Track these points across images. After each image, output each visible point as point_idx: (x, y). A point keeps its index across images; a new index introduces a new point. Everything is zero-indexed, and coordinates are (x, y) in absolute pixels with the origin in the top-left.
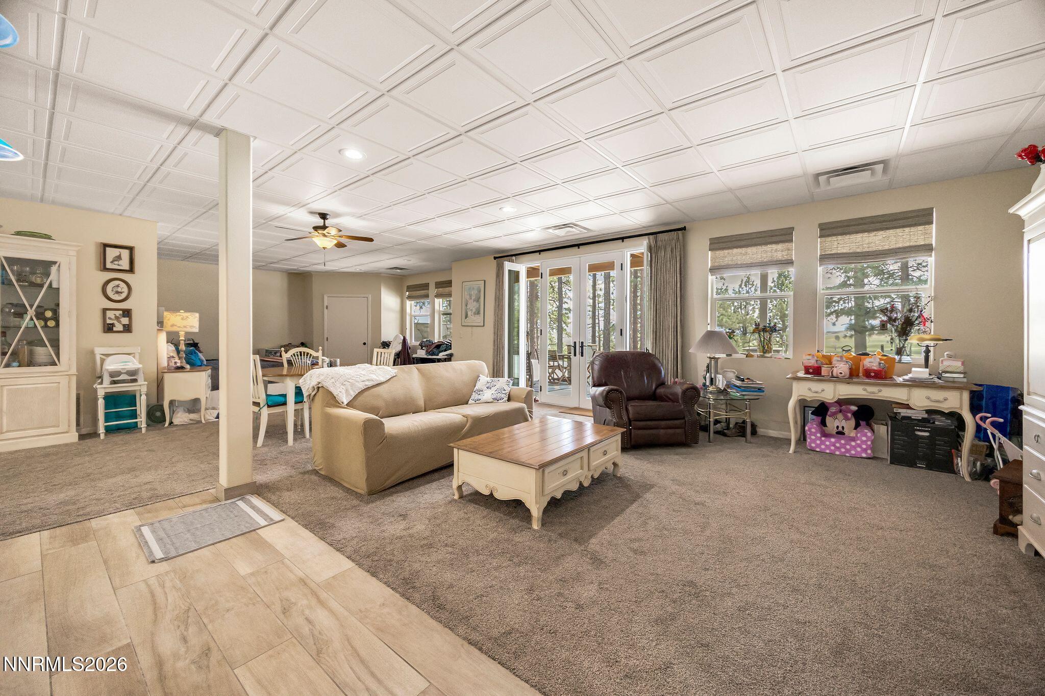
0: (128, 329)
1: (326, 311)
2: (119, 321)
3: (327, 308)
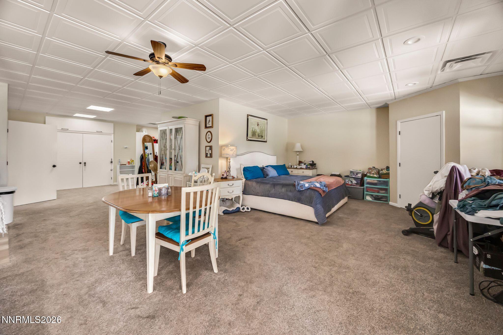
0: (211, 156)
1: (399, 136)
2: (209, 152)
3: (400, 134)
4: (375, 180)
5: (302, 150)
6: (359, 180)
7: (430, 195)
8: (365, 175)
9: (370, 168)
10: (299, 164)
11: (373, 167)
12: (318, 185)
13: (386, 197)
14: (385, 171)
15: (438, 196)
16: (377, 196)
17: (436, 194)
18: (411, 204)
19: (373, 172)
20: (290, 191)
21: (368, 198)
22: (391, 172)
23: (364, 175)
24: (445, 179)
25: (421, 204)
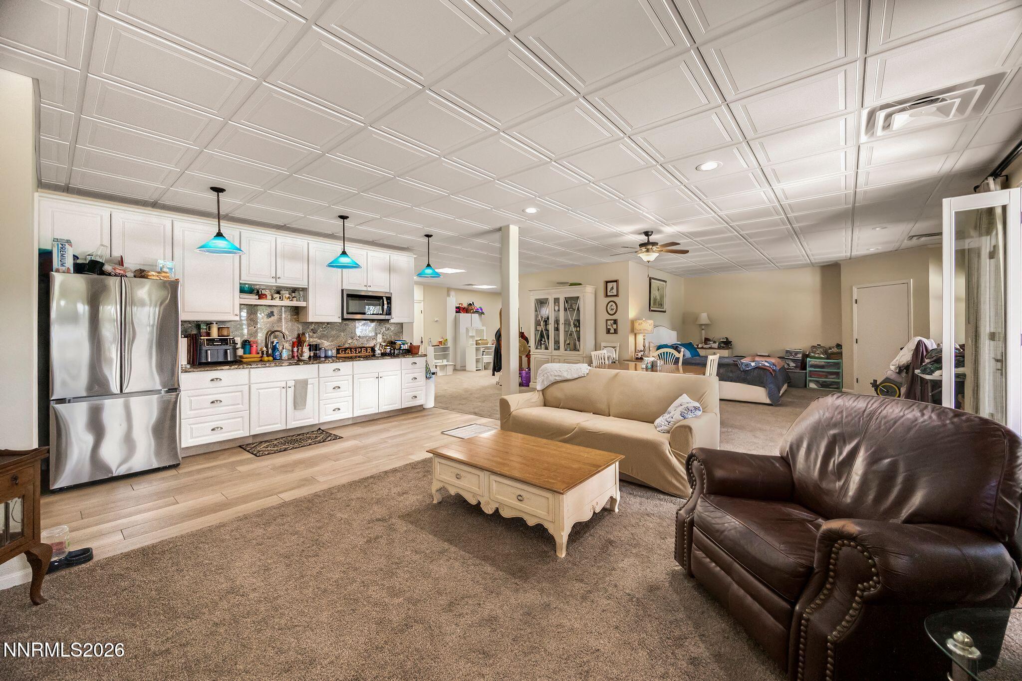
0: (616, 332)
1: (855, 306)
2: (613, 327)
3: (856, 303)
4: (821, 362)
5: (709, 323)
6: (799, 362)
7: (896, 370)
8: (808, 356)
9: (813, 346)
10: (705, 343)
11: (818, 345)
12: (767, 364)
13: (838, 383)
14: (835, 350)
15: (905, 370)
16: (825, 382)
17: (902, 369)
18: (876, 380)
19: (818, 352)
20: (731, 371)
21: (812, 385)
22: (845, 350)
23: (805, 356)
24: (912, 352)
25: (887, 380)
